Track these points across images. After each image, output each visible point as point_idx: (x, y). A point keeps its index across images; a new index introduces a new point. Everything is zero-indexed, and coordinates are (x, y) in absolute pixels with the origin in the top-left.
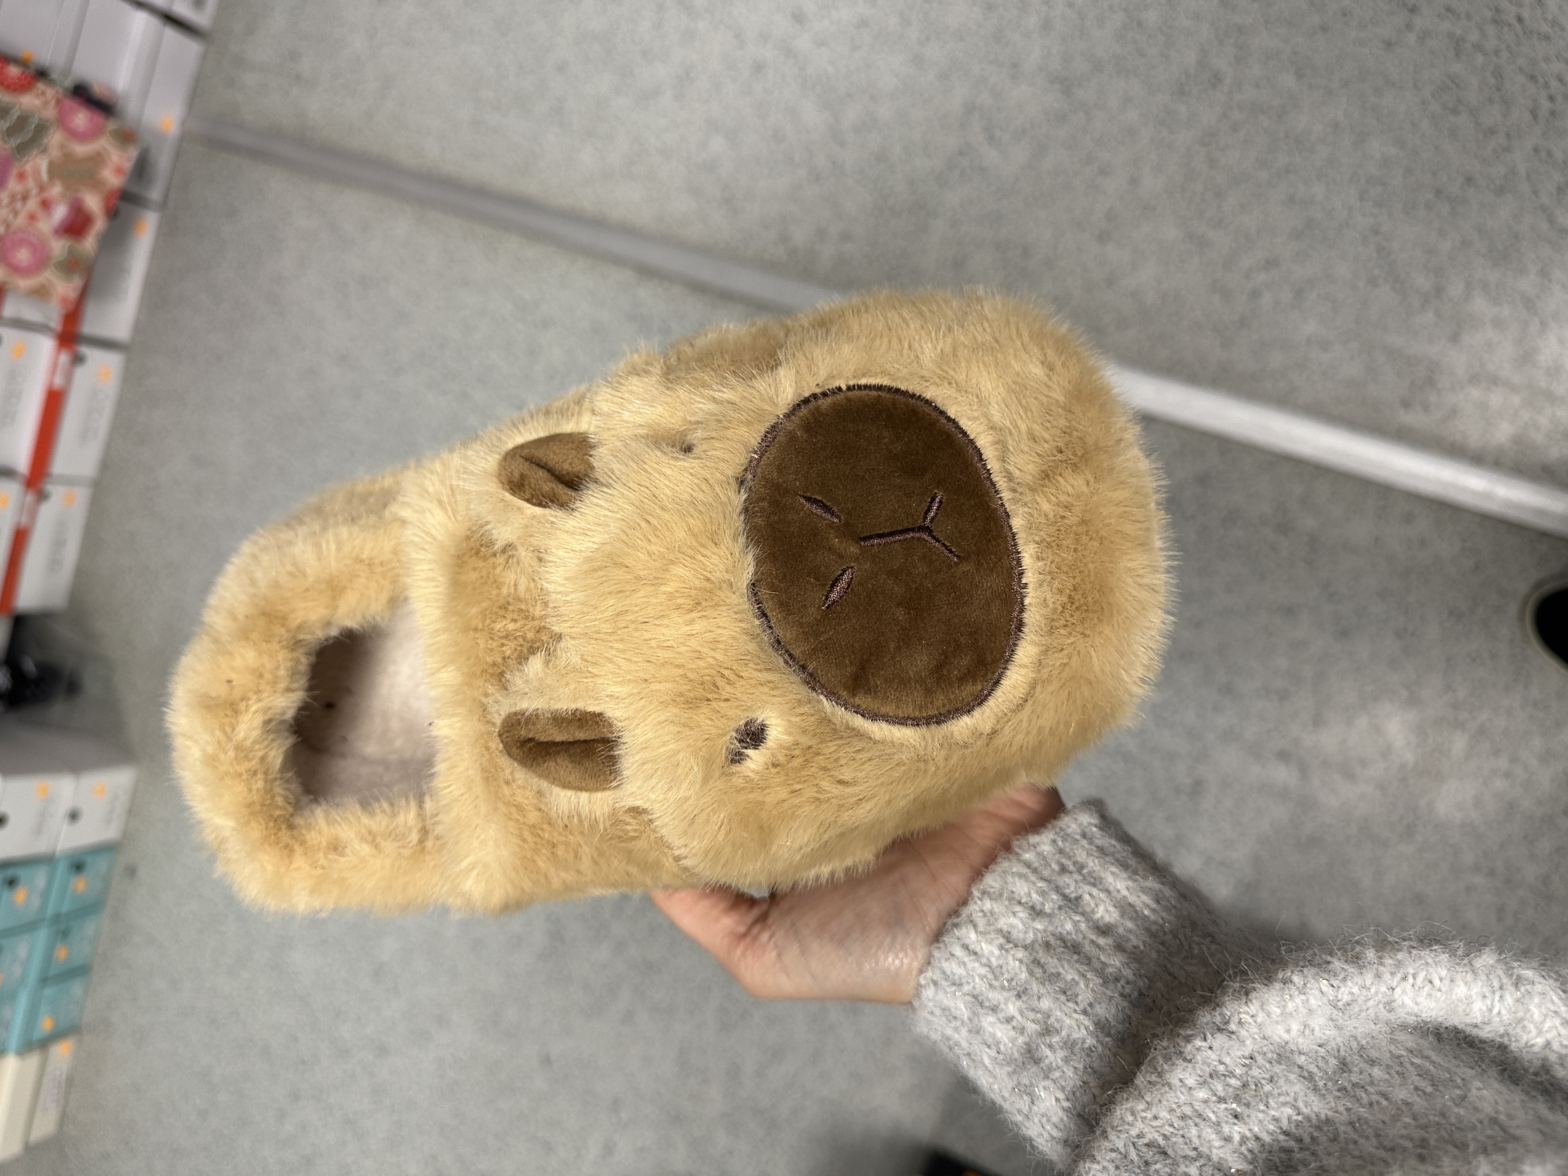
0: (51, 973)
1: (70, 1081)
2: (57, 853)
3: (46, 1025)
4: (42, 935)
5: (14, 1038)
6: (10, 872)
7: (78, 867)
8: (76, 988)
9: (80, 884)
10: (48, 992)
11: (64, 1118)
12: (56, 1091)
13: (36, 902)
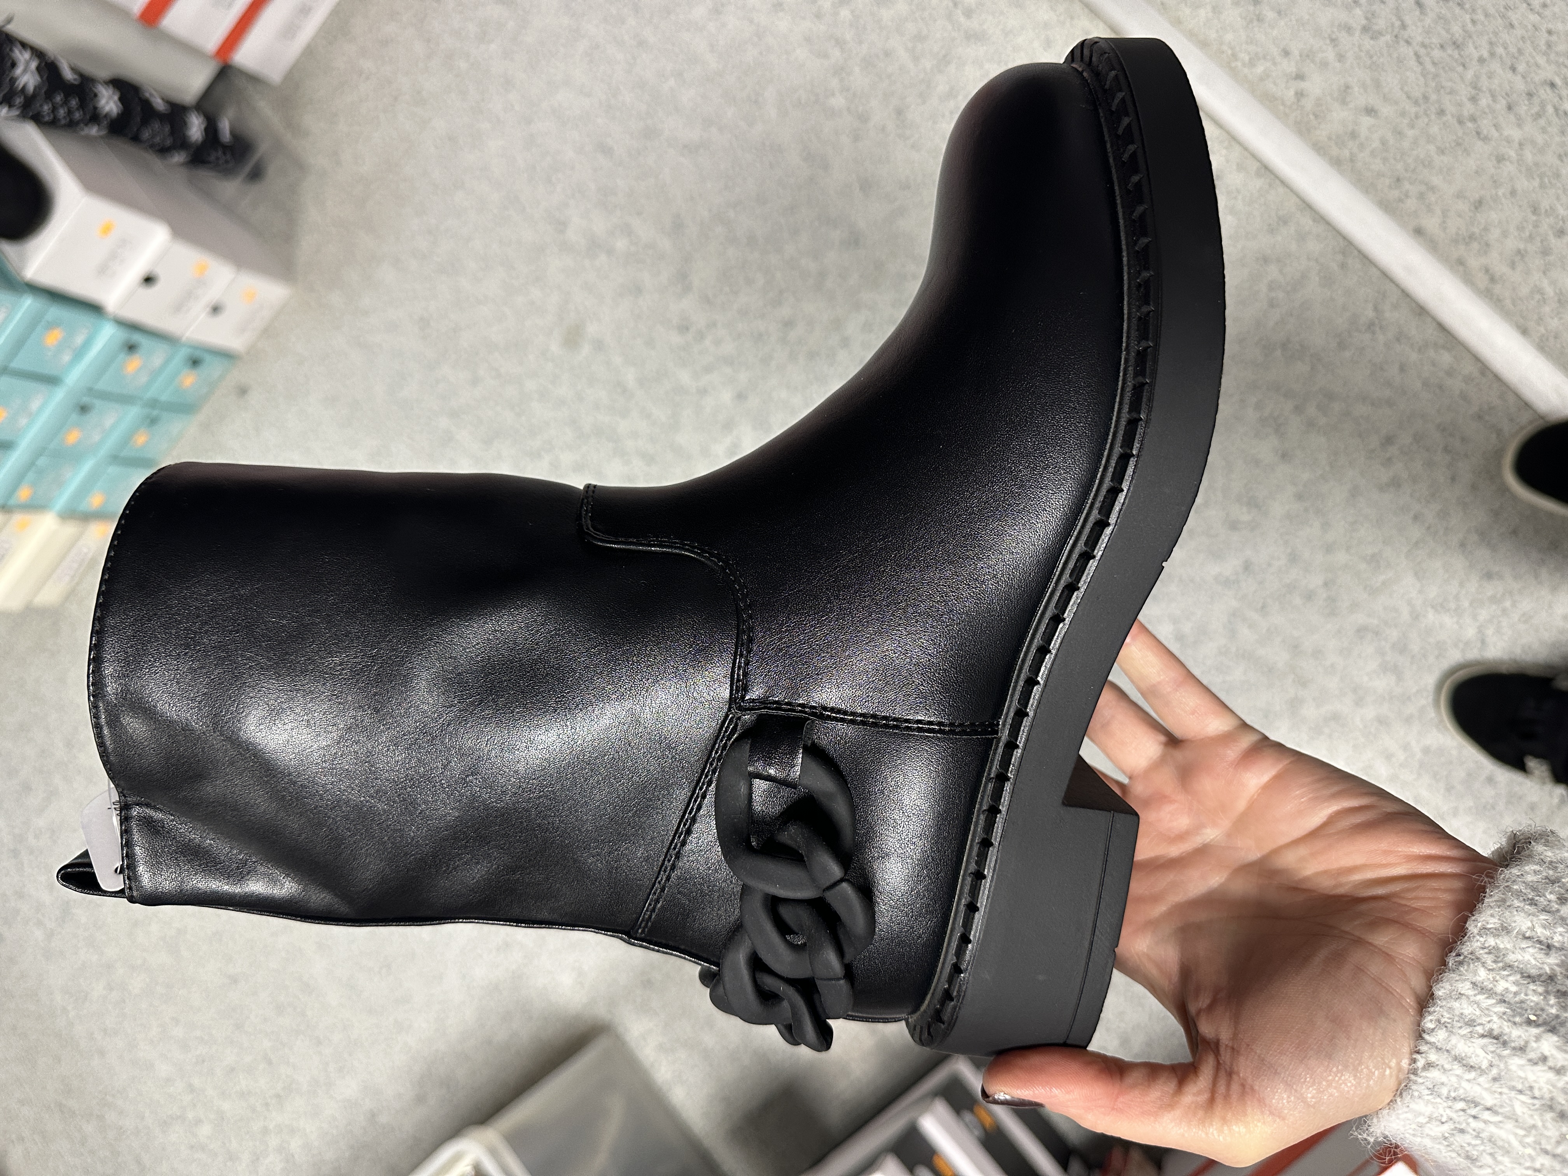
0: (124, 453)
2: (184, 339)
3: (95, 501)
4: (134, 412)
5: (62, 500)
6: (137, 337)
7: (195, 362)
9: (189, 379)
10: (113, 470)
11: (71, 595)
12: (75, 565)
13: (143, 379)
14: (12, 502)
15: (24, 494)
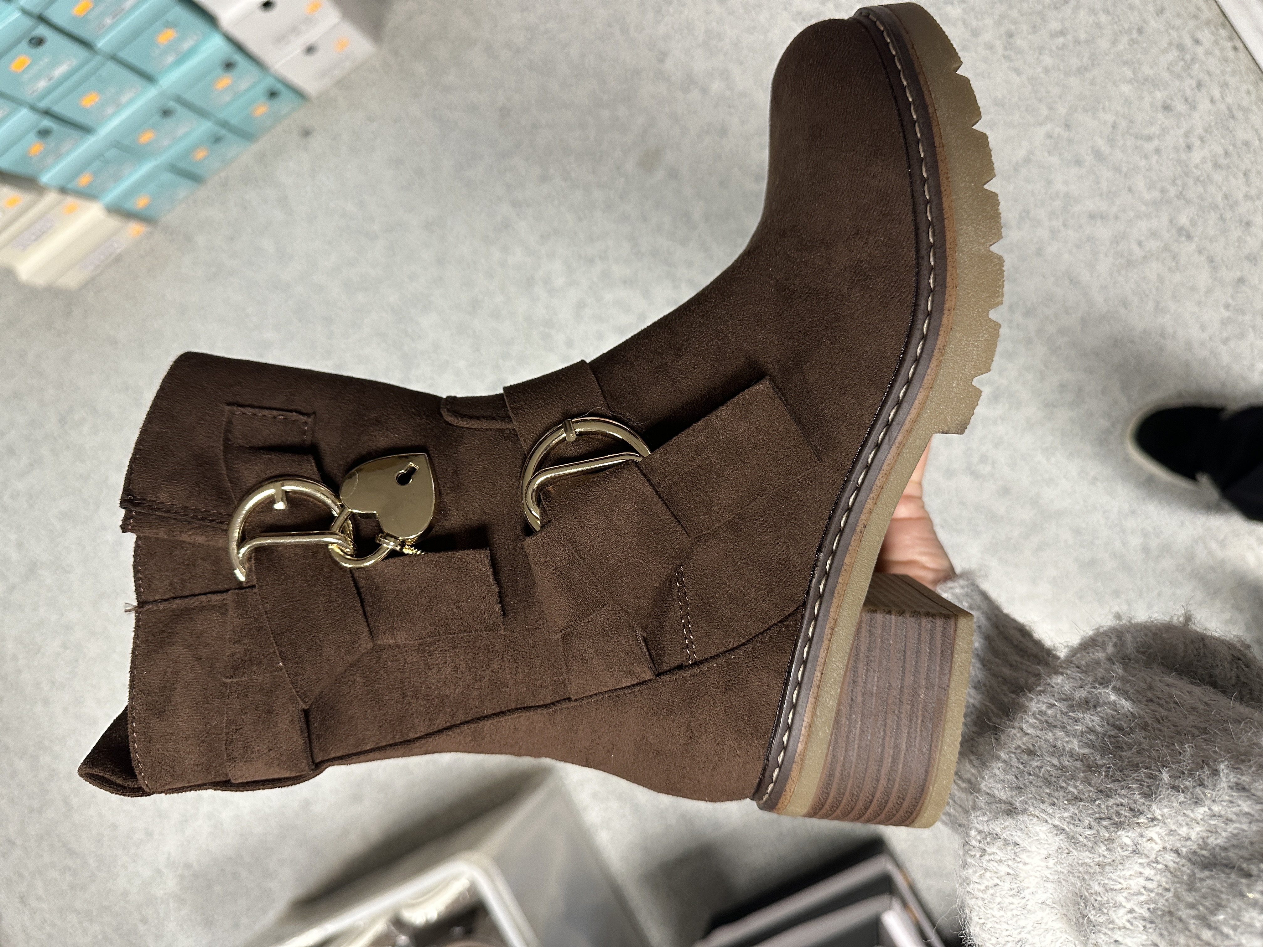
0: (183, 165)
1: (118, 259)
2: (272, 70)
3: (140, 202)
4: (205, 127)
5: (112, 195)
6: (237, 57)
7: (273, 94)
8: (184, 189)
9: (262, 109)
10: (168, 177)
11: (89, 284)
12: (102, 258)
13: (227, 98)
14: (70, 186)
15: (84, 180)
